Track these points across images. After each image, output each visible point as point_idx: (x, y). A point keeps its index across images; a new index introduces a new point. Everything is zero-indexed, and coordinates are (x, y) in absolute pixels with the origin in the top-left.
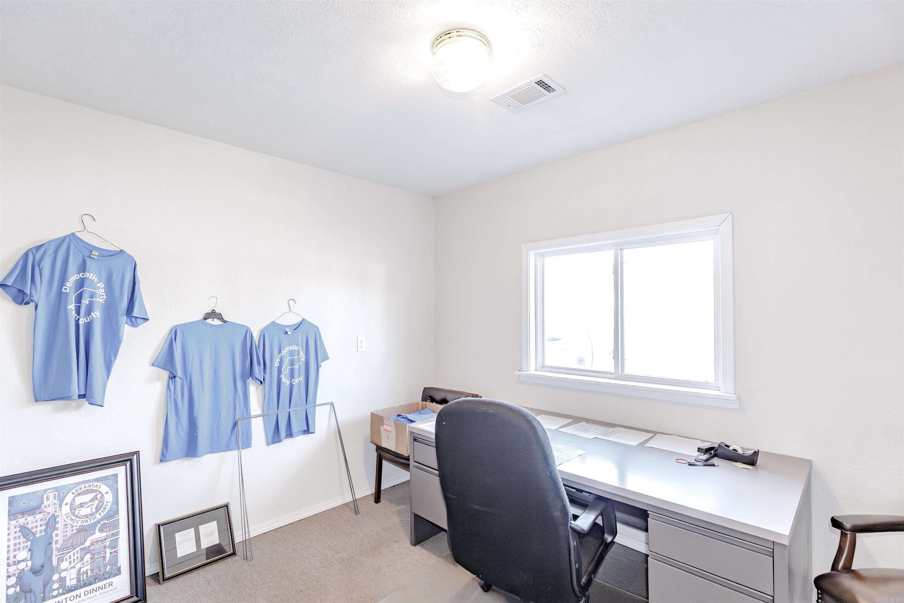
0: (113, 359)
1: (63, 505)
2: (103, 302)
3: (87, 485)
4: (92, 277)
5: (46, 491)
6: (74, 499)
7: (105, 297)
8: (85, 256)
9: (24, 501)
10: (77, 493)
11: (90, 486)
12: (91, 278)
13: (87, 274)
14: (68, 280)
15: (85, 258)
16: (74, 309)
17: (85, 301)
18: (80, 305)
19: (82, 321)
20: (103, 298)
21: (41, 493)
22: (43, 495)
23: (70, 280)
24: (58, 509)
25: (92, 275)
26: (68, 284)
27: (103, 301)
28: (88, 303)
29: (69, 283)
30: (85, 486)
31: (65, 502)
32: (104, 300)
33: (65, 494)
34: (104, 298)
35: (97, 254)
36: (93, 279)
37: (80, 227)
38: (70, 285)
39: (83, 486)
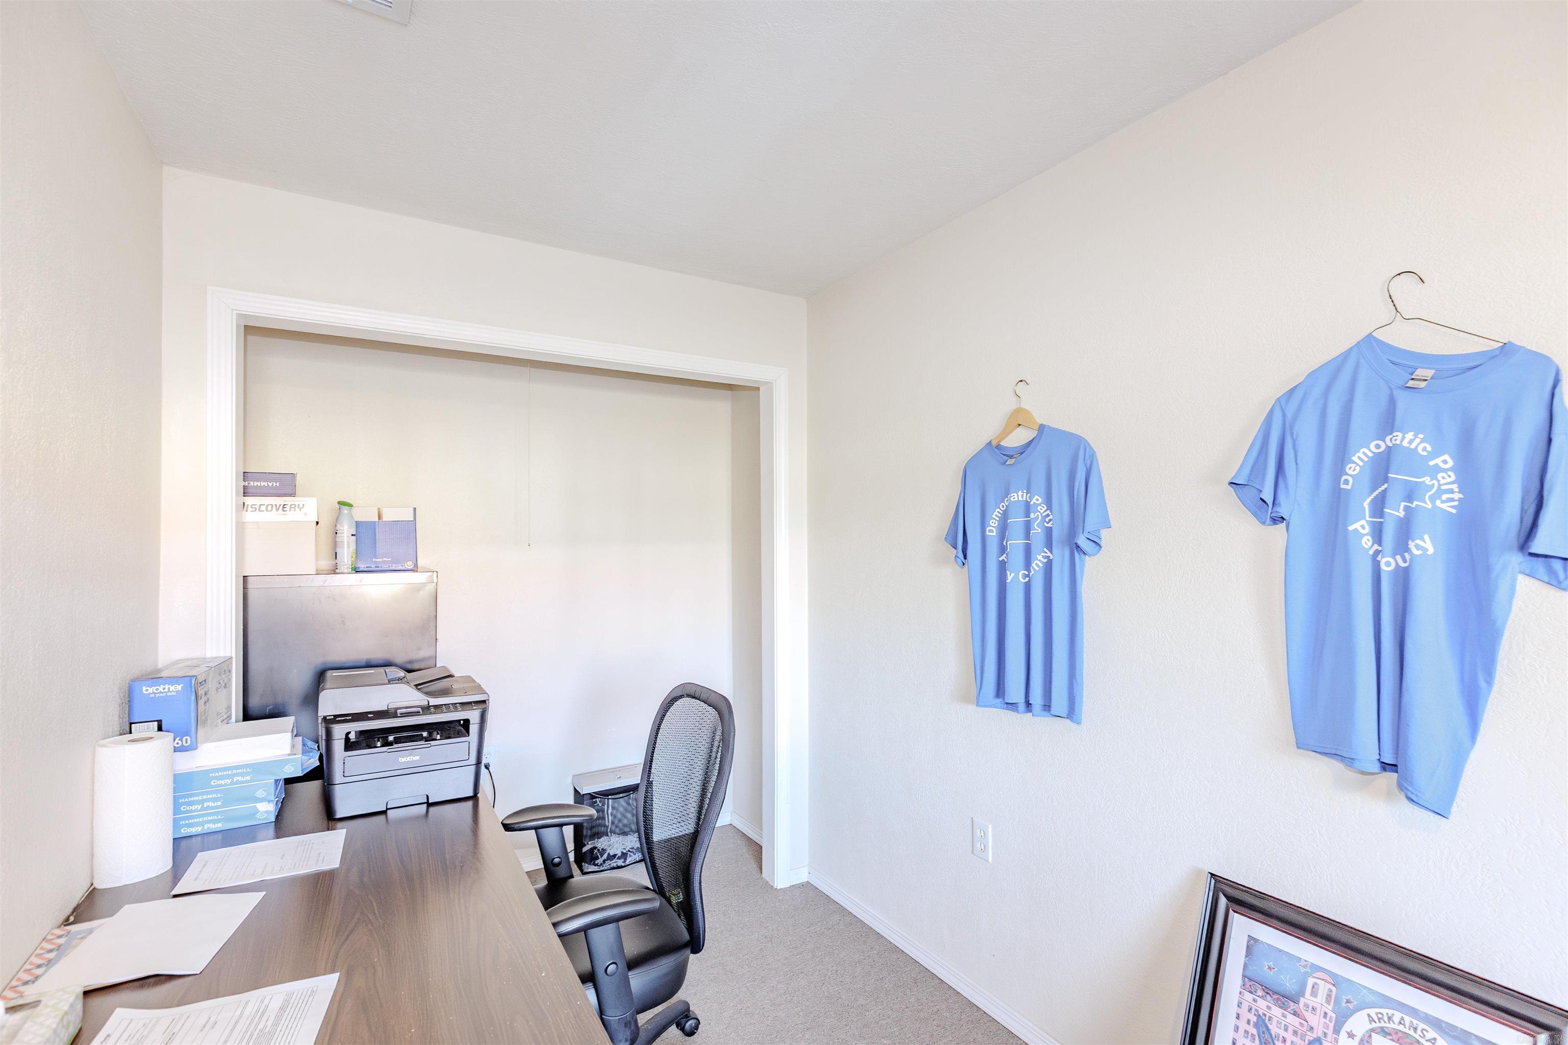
0: (1482, 684)
1: (1343, 1035)
2: (1454, 511)
3: (1408, 1019)
4: (1411, 442)
5: (1316, 968)
6: (1370, 1036)
7: (1457, 496)
8: (1393, 387)
9: (1271, 963)
10: (1378, 1025)
11: (1415, 1029)
12: (1408, 445)
13: (1397, 436)
14: (1350, 458)
15: (1396, 392)
16: (1367, 530)
17: (1395, 511)
18: (1382, 520)
19: (1388, 564)
20: (1452, 500)
21: (1305, 967)
22: (1306, 975)
23: (1355, 459)
24: (1330, 1032)
25: (1409, 436)
26: (1350, 468)
27: (1450, 507)
28: (1401, 514)
29: (1353, 466)
30: (1402, 1019)
31: (1347, 1027)
32: (1456, 503)
33: (1351, 1006)
34: (1456, 498)
35: (1429, 373)
36: (1413, 446)
37: (1384, 313)
38: (1354, 470)
39: (1397, 1016)
